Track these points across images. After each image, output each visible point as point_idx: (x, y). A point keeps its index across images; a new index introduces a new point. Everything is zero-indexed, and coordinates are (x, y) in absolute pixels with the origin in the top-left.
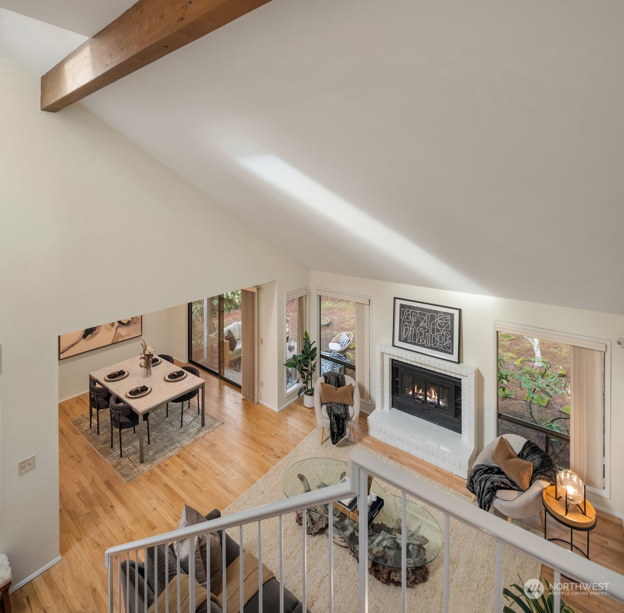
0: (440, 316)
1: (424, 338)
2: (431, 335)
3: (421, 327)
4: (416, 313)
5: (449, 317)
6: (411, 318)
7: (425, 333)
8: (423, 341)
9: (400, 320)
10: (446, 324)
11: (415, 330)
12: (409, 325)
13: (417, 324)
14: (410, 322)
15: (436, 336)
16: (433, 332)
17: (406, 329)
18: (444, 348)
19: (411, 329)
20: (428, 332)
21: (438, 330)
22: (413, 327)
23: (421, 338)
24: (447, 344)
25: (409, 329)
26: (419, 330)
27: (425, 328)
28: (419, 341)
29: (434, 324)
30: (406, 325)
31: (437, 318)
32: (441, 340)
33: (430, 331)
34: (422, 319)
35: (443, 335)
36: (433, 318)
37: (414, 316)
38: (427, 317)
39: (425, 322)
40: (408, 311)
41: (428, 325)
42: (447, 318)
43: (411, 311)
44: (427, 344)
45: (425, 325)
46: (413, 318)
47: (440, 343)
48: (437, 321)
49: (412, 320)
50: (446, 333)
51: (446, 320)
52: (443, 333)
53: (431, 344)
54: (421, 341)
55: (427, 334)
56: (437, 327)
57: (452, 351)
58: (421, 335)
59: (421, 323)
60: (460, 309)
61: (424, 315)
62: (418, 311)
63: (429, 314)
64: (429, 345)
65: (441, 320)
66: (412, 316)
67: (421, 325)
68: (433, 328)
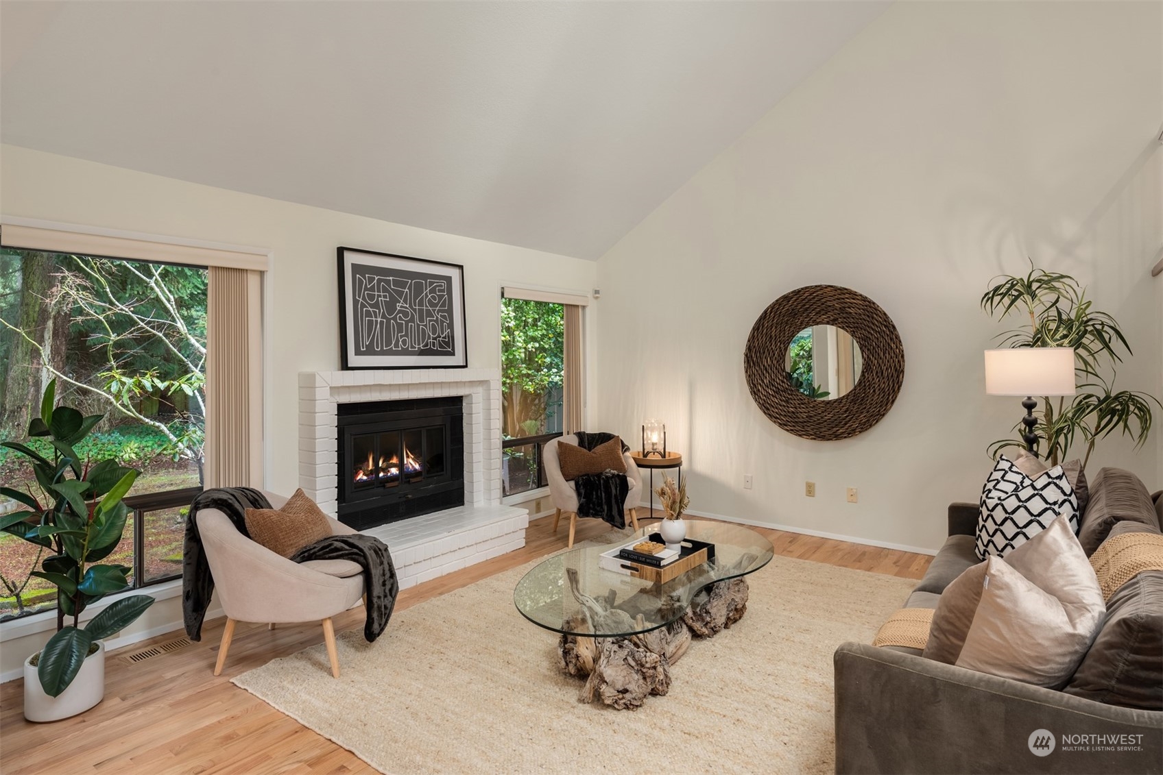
0: (431, 284)
1: (406, 335)
2: (418, 325)
3: (400, 312)
4: (388, 282)
5: (444, 283)
6: (379, 296)
7: (407, 323)
8: (404, 342)
9: (355, 302)
10: (441, 297)
11: (388, 321)
12: (375, 312)
13: (391, 306)
14: (376, 306)
15: (426, 326)
16: (421, 320)
17: (370, 322)
18: (441, 346)
19: (379, 320)
20: (412, 320)
21: (429, 314)
22: (384, 316)
23: (401, 337)
24: (445, 338)
25: (376, 321)
26: (395, 319)
27: (406, 314)
28: (397, 345)
29: (421, 304)
30: (368, 314)
31: (426, 289)
32: (434, 332)
33: (416, 317)
34: (400, 294)
35: (436, 321)
36: (418, 289)
37: (385, 290)
38: (410, 288)
39: (405, 301)
40: (371, 280)
41: (411, 306)
42: (442, 286)
43: (376, 278)
44: (412, 347)
45: (406, 308)
46: (382, 294)
47: (434, 339)
48: (426, 294)
49: (380, 299)
50: (441, 316)
51: (439, 291)
52: (437, 318)
53: (419, 345)
54: (400, 343)
55: (411, 325)
56: (427, 306)
57: (453, 349)
58: (400, 330)
59: (398, 304)
60: (461, 267)
61: (403, 285)
62: (391, 278)
63: (411, 282)
64: (417, 346)
65: (432, 291)
66: (379, 291)
67: (398, 308)
68: (421, 311)
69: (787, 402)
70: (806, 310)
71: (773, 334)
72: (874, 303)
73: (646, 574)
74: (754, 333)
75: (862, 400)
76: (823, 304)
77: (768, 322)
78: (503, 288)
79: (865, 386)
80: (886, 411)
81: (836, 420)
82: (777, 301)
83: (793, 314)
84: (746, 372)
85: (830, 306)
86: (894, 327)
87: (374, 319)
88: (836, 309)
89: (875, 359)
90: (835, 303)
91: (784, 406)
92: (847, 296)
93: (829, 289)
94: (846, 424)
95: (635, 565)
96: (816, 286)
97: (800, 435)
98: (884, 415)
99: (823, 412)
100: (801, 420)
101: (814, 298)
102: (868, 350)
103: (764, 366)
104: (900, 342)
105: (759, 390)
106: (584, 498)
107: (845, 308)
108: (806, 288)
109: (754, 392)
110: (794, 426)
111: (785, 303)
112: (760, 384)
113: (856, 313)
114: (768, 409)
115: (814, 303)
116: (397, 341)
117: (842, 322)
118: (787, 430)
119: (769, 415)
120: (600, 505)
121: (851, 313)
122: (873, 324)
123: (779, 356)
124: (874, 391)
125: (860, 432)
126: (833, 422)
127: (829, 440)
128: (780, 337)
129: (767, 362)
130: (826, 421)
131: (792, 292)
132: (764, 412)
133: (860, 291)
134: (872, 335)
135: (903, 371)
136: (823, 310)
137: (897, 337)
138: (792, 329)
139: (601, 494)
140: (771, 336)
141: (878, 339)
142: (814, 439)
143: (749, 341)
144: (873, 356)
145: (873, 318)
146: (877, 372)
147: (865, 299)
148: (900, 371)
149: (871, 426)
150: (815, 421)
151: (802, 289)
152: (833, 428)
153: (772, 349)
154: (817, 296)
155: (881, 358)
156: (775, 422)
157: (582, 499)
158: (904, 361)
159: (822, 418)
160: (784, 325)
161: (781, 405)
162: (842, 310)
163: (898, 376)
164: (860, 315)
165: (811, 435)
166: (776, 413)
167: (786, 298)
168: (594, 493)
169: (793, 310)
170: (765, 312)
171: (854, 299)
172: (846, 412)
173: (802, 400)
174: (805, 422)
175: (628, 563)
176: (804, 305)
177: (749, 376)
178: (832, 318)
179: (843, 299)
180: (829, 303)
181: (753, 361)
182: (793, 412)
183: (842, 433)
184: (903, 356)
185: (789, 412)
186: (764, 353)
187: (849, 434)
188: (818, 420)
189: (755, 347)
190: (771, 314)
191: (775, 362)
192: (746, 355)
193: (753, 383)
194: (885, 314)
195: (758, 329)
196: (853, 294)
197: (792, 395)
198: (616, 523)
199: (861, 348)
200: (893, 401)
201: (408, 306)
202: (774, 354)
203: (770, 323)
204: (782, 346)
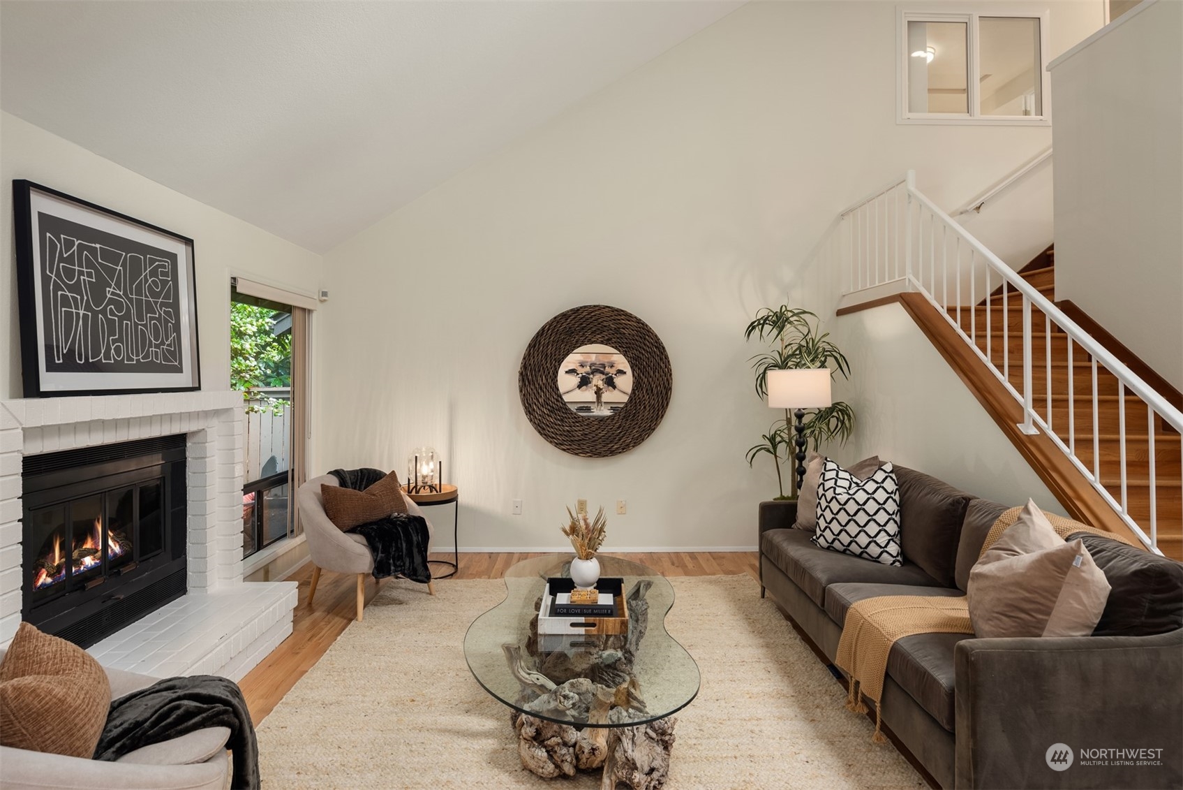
0: (152, 261)
1: (120, 340)
2: (136, 325)
3: (111, 301)
4: (93, 251)
5: (167, 263)
6: (81, 273)
7: (121, 319)
8: (118, 350)
9: (47, 280)
10: (164, 283)
11: (95, 314)
12: (75, 299)
13: (98, 291)
14: (76, 288)
15: (145, 326)
16: (140, 318)
17: (69, 315)
18: (166, 359)
19: (82, 312)
20: (127, 316)
21: (150, 309)
22: (88, 308)
23: (114, 341)
24: (170, 345)
25: (78, 314)
26: (104, 312)
27: (119, 306)
28: (107, 356)
29: (139, 292)
30: (65, 301)
31: (145, 270)
32: (156, 336)
33: (133, 311)
34: (111, 272)
35: (159, 319)
36: (135, 268)
37: (90, 265)
38: (124, 265)
39: (118, 286)
40: (69, 244)
41: (125, 293)
42: (164, 267)
43: (76, 243)
44: (130, 359)
45: (118, 295)
46: (85, 270)
47: (157, 346)
48: (146, 276)
49: (82, 277)
50: (165, 311)
51: (163, 274)
52: (160, 314)
53: (137, 355)
54: (113, 351)
55: (127, 324)
56: (146, 296)
57: (181, 363)
58: (112, 333)
59: (108, 289)
60: (189, 242)
61: (115, 259)
62: (98, 246)
63: (126, 256)
64: (135, 358)
65: (154, 273)
66: (80, 265)
67: (109, 296)
68: (139, 302)
69: (562, 420)
70: (583, 329)
71: (549, 352)
72: (647, 326)
73: (607, 627)
74: (530, 350)
75: (634, 416)
76: (599, 324)
77: (545, 339)
78: (234, 279)
79: (635, 403)
80: (656, 425)
81: (610, 436)
82: (555, 318)
83: (570, 332)
84: (521, 391)
85: (605, 326)
86: (664, 348)
87: (74, 311)
88: (611, 330)
89: (646, 377)
90: (610, 323)
91: (559, 425)
92: (623, 317)
93: (607, 310)
94: (620, 440)
95: (591, 620)
96: (595, 306)
97: (577, 454)
98: (654, 429)
99: (597, 430)
100: (577, 438)
101: (591, 317)
102: (639, 369)
103: (539, 384)
104: (669, 361)
105: (534, 410)
106: (382, 553)
107: (619, 328)
108: (585, 307)
109: (529, 412)
110: (570, 445)
111: (563, 321)
112: (535, 404)
113: (629, 334)
114: (544, 429)
115: (591, 322)
116: (108, 349)
117: (615, 342)
118: (564, 450)
119: (545, 435)
120: (400, 558)
121: (624, 334)
122: (645, 345)
123: (554, 374)
124: (645, 407)
125: (633, 447)
126: (607, 439)
127: (604, 456)
128: (555, 355)
129: (542, 381)
130: (600, 438)
131: (571, 310)
132: (540, 432)
133: (635, 314)
134: (643, 355)
135: (671, 389)
136: (599, 329)
137: (667, 357)
138: (567, 347)
139: (401, 544)
140: (547, 354)
141: (648, 359)
142: (591, 456)
143: (524, 358)
144: (643, 374)
145: (645, 339)
146: (647, 390)
147: (639, 321)
148: (667, 389)
149: (643, 440)
150: (589, 439)
151: (581, 308)
152: (608, 444)
153: (547, 367)
154: (595, 315)
155: (651, 377)
156: (551, 442)
157: (380, 555)
158: (672, 379)
159: (597, 435)
160: (560, 342)
161: (556, 425)
162: (617, 330)
163: (667, 393)
164: (633, 335)
165: (588, 452)
166: (552, 432)
167: (564, 316)
168: (394, 545)
169: (570, 328)
170: (543, 329)
171: (629, 321)
172: (619, 428)
173: (576, 418)
174: (580, 440)
175: (582, 620)
176: (581, 324)
177: (524, 395)
178: (606, 338)
179: (619, 320)
180: (605, 324)
181: (528, 379)
182: (568, 431)
183: (617, 448)
184: (671, 375)
185: (564, 431)
186: (539, 371)
187: (623, 449)
188: (594, 437)
189: (530, 365)
190: (548, 331)
191: (549, 380)
192: (521, 374)
193: (528, 403)
194: (656, 336)
195: (535, 347)
196: (629, 316)
197: (566, 413)
198: (419, 578)
199: (631, 367)
200: (663, 416)
201: (121, 293)
202: (549, 373)
203: (547, 341)
204: (557, 364)
